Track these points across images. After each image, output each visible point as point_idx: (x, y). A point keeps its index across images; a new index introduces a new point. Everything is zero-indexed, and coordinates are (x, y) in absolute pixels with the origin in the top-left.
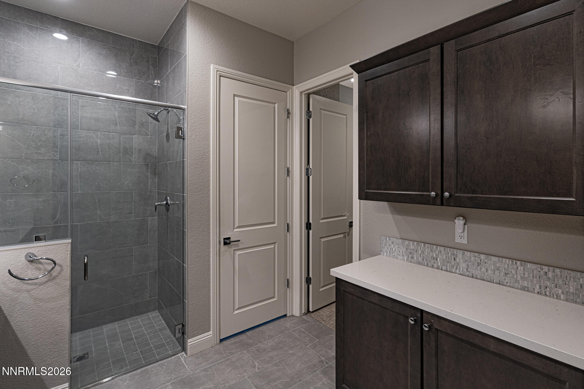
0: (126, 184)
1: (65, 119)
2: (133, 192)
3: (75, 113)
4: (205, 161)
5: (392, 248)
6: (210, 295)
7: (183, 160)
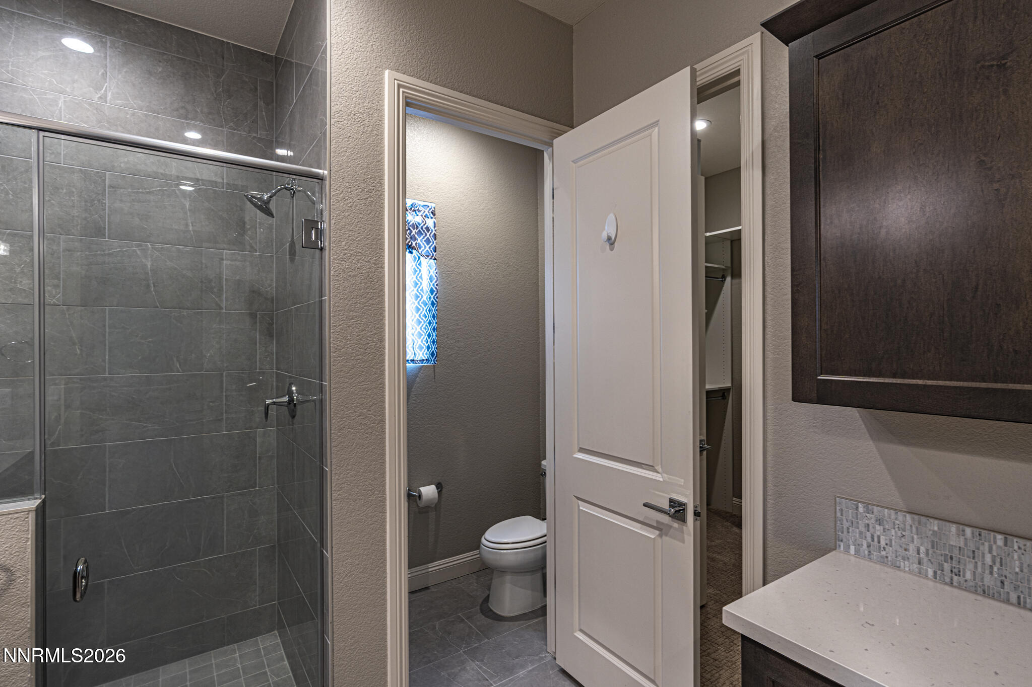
0: (209, 356)
1: (75, 215)
2: (224, 374)
3: (96, 202)
4: (371, 302)
5: (879, 537)
6: (386, 624)
7: (322, 300)
